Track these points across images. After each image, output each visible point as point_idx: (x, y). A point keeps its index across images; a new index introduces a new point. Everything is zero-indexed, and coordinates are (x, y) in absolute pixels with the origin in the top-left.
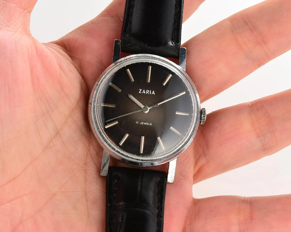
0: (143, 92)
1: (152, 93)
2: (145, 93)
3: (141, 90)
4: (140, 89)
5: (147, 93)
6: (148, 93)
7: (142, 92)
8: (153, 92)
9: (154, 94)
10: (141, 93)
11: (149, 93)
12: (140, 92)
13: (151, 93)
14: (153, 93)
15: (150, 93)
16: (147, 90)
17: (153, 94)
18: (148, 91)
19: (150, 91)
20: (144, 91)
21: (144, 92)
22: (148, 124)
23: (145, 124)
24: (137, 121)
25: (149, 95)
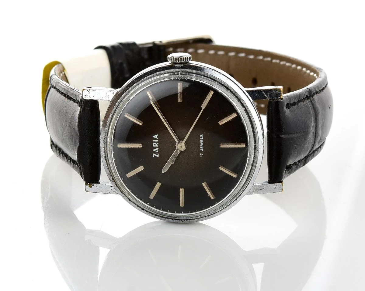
0: (157, 151)
1: (157, 138)
3: (154, 155)
4: (153, 156)
5: (158, 146)
6: (158, 144)
7: (156, 153)
8: (154, 137)
9: (158, 135)
10: (158, 154)
11: (156, 143)
12: (158, 156)
13: (156, 139)
14: (156, 137)
15: (157, 141)
16: (154, 146)
17: (158, 136)
18: (155, 145)
19: (153, 141)
21: (156, 150)
22: (202, 139)
23: (203, 143)
24: (200, 156)
25: (160, 143)
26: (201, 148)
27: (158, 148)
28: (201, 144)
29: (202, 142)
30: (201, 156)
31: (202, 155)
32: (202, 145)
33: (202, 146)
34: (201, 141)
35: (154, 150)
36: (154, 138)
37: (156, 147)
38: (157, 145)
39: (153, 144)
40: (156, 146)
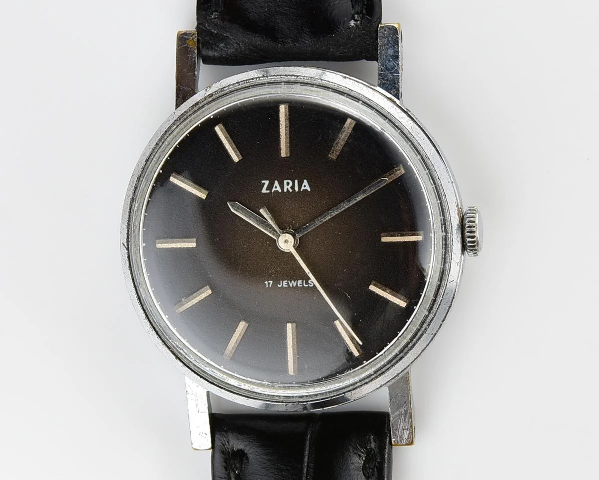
0: (274, 189)
1: (303, 188)
2: (279, 189)
3: (267, 183)
4: (263, 182)
5: (285, 190)
6: (291, 190)
7: (270, 187)
8: (305, 182)
9: (309, 190)
10: (268, 191)
11: (293, 187)
12: (264, 191)
13: (300, 186)
14: (305, 186)
15: (297, 189)
16: (285, 182)
17: (306, 190)
18: (288, 184)
19: (296, 181)
20: (276, 183)
21: (277, 187)
22: (303, 284)
23: (294, 285)
24: (268, 281)
25: (292, 194)
26: (285, 282)
27: (280, 191)
28: (293, 282)
29: (297, 284)
30: (266, 282)
31: (269, 284)
32: (291, 285)
33: (288, 284)
34: (300, 282)
35: (276, 182)
36: (303, 183)
37: (282, 188)
38: (287, 189)
39: (288, 181)
40: (286, 187)
